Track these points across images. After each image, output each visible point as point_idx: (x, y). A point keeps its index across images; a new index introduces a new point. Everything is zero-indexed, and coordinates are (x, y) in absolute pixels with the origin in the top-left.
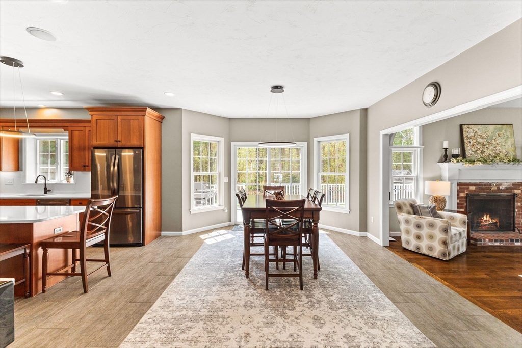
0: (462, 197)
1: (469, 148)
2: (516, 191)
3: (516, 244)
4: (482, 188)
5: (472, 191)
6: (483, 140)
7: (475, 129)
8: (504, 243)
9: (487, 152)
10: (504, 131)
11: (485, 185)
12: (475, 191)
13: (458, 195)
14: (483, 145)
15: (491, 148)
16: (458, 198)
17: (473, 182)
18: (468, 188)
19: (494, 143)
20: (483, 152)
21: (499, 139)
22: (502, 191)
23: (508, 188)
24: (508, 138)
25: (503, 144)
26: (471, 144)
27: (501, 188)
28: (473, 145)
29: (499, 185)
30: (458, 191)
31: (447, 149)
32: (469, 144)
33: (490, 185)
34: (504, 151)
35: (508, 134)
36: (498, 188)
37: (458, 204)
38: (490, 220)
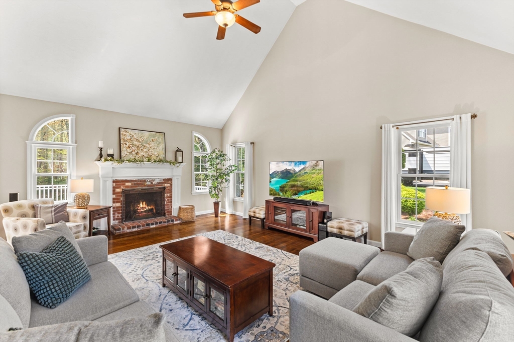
0: (118, 193)
1: (125, 149)
2: (166, 185)
3: (152, 227)
4: (137, 184)
5: (128, 187)
6: (139, 143)
7: (131, 133)
8: (141, 228)
9: (141, 154)
10: (157, 137)
11: (140, 181)
12: (131, 187)
13: (114, 191)
14: (138, 147)
15: (145, 150)
16: (113, 194)
17: (128, 179)
18: (124, 184)
19: (148, 146)
20: (137, 153)
21: (152, 144)
22: (154, 185)
23: (160, 183)
24: (160, 143)
25: (156, 148)
26: (127, 146)
27: (154, 183)
28: (129, 147)
29: (152, 181)
30: (113, 187)
31: (102, 148)
32: (125, 145)
33: (145, 181)
34: (156, 153)
35: (160, 140)
36: (152, 183)
37: (113, 199)
38: (147, 207)
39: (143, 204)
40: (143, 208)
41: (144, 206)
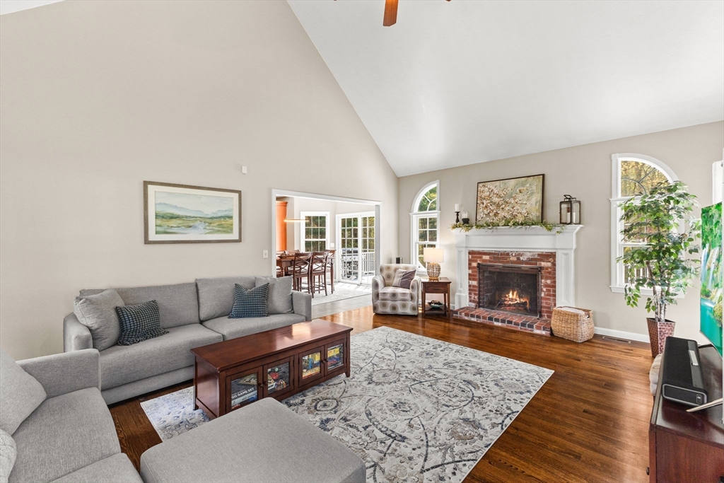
0: (474, 268)
1: (481, 210)
2: (543, 264)
4: (497, 258)
5: (485, 261)
6: (499, 199)
7: (491, 187)
9: (502, 214)
10: (528, 185)
11: (501, 254)
12: (490, 261)
13: (470, 264)
14: (498, 206)
15: (507, 208)
16: (469, 268)
17: (486, 250)
18: (481, 258)
19: (513, 202)
20: (496, 214)
21: (520, 197)
22: (522, 262)
23: (532, 259)
24: (532, 194)
25: (525, 202)
26: (484, 205)
27: (521, 258)
28: (486, 207)
29: (519, 255)
30: (469, 260)
31: (458, 213)
32: (481, 205)
33: (508, 254)
34: (524, 211)
35: (534, 188)
36: (518, 259)
37: (470, 275)
38: (518, 299)
39: (513, 294)
40: (512, 300)
41: (515, 297)
